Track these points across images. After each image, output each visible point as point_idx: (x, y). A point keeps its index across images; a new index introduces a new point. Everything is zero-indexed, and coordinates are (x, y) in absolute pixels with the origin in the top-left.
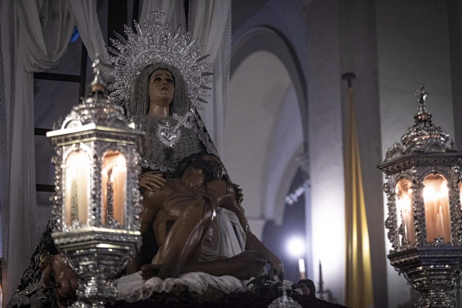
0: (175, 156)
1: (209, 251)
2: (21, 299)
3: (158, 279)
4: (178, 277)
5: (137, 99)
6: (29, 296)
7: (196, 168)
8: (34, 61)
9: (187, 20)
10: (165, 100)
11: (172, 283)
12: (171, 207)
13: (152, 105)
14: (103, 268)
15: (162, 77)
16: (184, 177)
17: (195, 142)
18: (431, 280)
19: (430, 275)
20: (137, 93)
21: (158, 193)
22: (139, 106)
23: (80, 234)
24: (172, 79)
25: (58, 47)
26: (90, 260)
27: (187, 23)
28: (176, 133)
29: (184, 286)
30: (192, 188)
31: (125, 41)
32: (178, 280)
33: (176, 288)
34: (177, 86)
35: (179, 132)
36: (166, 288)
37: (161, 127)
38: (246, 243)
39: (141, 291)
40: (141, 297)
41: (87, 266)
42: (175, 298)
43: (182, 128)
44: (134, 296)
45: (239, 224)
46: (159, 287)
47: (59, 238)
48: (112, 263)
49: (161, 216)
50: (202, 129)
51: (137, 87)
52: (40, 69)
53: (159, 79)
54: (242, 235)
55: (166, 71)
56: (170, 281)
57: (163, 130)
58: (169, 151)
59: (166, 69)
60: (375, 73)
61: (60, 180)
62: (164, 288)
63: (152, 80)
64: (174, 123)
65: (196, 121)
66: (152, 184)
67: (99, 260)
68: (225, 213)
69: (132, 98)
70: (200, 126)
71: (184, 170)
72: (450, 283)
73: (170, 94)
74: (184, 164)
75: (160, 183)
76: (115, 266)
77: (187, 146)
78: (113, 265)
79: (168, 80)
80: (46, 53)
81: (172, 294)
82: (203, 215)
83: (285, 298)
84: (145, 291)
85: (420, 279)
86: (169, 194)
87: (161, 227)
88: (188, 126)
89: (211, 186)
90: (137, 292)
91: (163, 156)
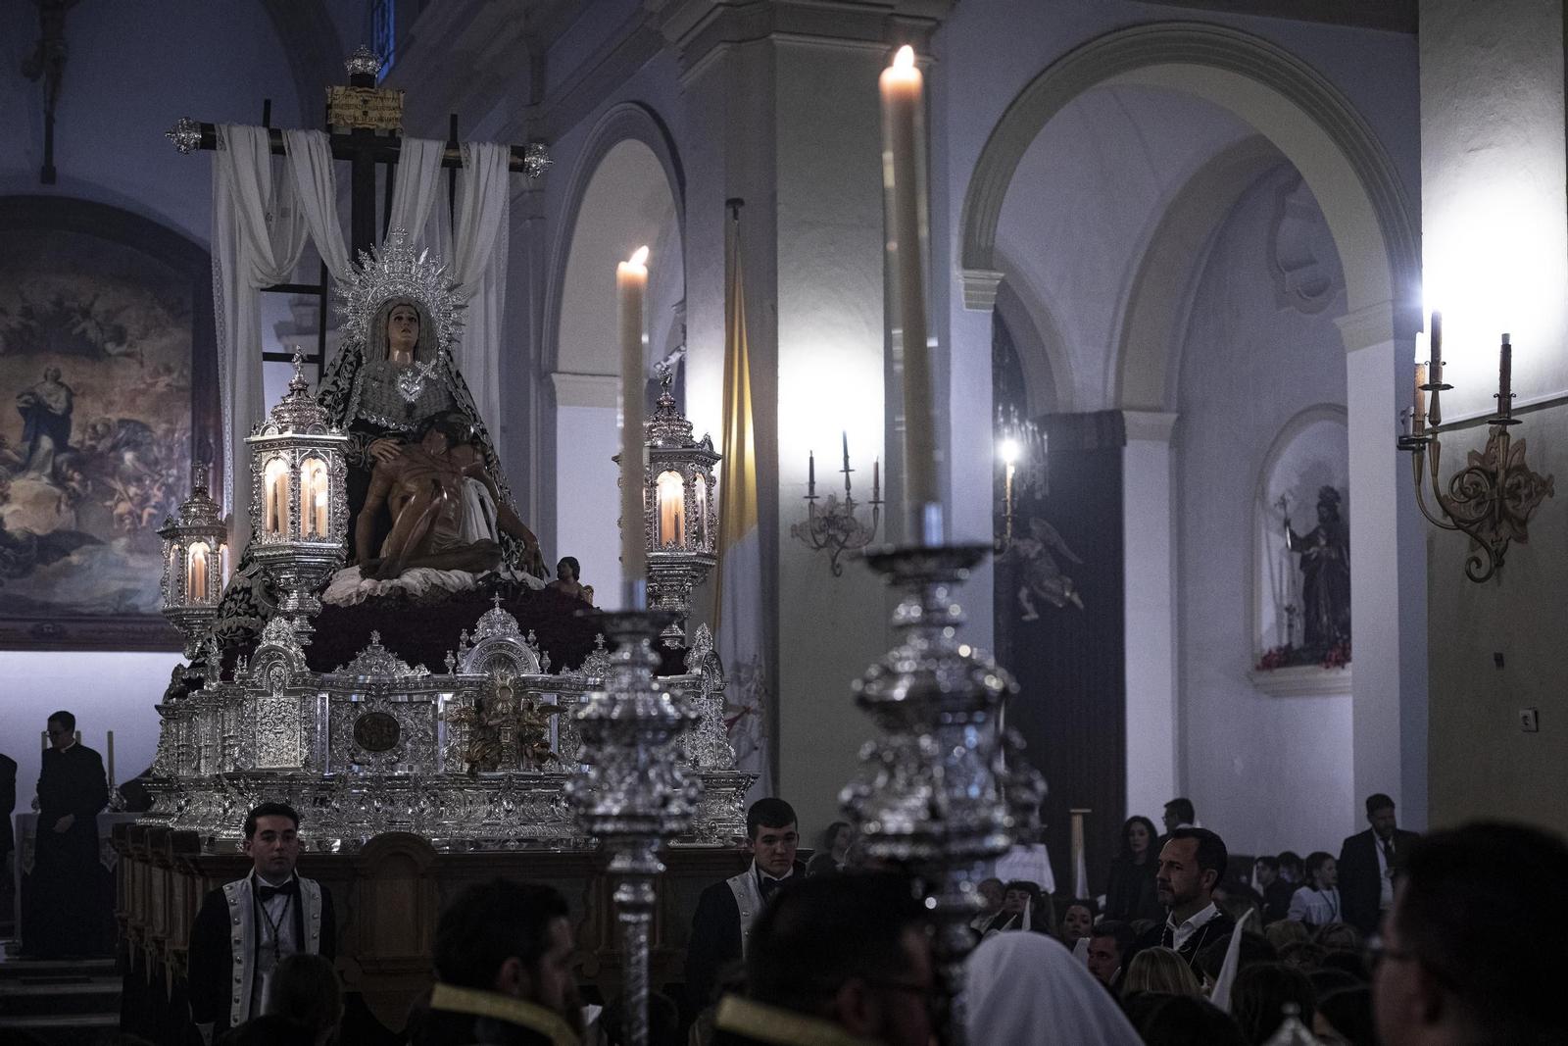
0: (418, 412)
1: (448, 533)
2: (241, 581)
3: (374, 581)
4: (398, 577)
5: (374, 343)
6: (250, 577)
7: (438, 431)
8: (260, 276)
9: (452, 213)
10: (406, 344)
11: (389, 586)
12: (406, 481)
13: (392, 349)
14: (303, 582)
15: (404, 316)
16: (424, 443)
17: (442, 393)
18: (663, 587)
19: (662, 581)
20: (374, 334)
21: (392, 463)
22: (377, 350)
23: (278, 548)
24: (416, 317)
25: (289, 256)
26: (291, 574)
27: (452, 217)
28: (419, 384)
29: (401, 588)
30: (433, 456)
31: (359, 270)
32: (395, 581)
33: (392, 591)
34: (422, 325)
35: (422, 382)
36: (382, 591)
37: (401, 378)
38: (497, 518)
39: (354, 595)
40: (354, 601)
41: (288, 579)
42: (391, 602)
43: (426, 378)
44: (347, 600)
45: (489, 497)
46: (375, 589)
47: (258, 550)
48: (313, 576)
49: (395, 491)
50: (454, 375)
51: (374, 327)
52: (268, 284)
53: (400, 318)
54: (493, 508)
55: (409, 308)
56: (387, 583)
57: (403, 382)
58: (410, 408)
59: (409, 305)
60: (773, 197)
61: (259, 488)
62: (379, 592)
63: (392, 318)
64: (417, 373)
65: (446, 364)
66: (385, 453)
67: (299, 573)
68: (471, 483)
69: (369, 340)
70: (451, 370)
71: (426, 432)
72: (684, 589)
73: (413, 337)
74: (426, 426)
75: (394, 452)
76: (317, 578)
77: (432, 400)
78: (314, 578)
79: (410, 319)
80: (274, 266)
81: (388, 597)
82: (431, 502)
83: (498, 610)
84: (359, 595)
85: (652, 584)
86: (404, 464)
87: (395, 502)
88: (433, 376)
89: (457, 453)
90: (350, 595)
91: (403, 414)
